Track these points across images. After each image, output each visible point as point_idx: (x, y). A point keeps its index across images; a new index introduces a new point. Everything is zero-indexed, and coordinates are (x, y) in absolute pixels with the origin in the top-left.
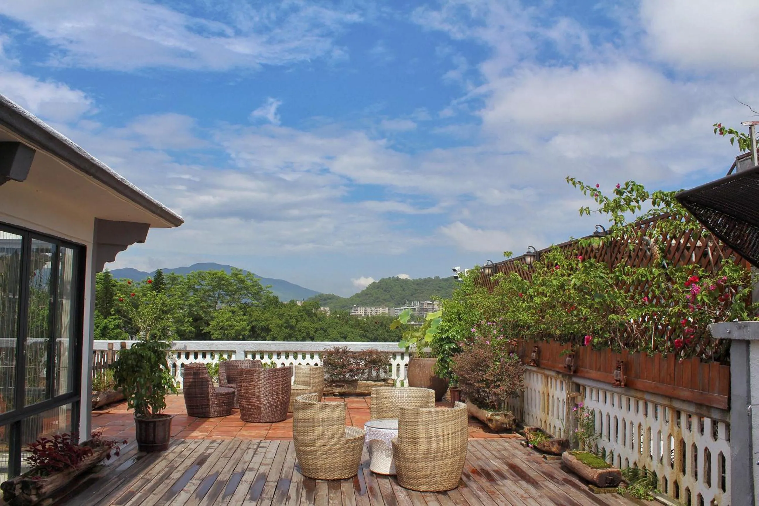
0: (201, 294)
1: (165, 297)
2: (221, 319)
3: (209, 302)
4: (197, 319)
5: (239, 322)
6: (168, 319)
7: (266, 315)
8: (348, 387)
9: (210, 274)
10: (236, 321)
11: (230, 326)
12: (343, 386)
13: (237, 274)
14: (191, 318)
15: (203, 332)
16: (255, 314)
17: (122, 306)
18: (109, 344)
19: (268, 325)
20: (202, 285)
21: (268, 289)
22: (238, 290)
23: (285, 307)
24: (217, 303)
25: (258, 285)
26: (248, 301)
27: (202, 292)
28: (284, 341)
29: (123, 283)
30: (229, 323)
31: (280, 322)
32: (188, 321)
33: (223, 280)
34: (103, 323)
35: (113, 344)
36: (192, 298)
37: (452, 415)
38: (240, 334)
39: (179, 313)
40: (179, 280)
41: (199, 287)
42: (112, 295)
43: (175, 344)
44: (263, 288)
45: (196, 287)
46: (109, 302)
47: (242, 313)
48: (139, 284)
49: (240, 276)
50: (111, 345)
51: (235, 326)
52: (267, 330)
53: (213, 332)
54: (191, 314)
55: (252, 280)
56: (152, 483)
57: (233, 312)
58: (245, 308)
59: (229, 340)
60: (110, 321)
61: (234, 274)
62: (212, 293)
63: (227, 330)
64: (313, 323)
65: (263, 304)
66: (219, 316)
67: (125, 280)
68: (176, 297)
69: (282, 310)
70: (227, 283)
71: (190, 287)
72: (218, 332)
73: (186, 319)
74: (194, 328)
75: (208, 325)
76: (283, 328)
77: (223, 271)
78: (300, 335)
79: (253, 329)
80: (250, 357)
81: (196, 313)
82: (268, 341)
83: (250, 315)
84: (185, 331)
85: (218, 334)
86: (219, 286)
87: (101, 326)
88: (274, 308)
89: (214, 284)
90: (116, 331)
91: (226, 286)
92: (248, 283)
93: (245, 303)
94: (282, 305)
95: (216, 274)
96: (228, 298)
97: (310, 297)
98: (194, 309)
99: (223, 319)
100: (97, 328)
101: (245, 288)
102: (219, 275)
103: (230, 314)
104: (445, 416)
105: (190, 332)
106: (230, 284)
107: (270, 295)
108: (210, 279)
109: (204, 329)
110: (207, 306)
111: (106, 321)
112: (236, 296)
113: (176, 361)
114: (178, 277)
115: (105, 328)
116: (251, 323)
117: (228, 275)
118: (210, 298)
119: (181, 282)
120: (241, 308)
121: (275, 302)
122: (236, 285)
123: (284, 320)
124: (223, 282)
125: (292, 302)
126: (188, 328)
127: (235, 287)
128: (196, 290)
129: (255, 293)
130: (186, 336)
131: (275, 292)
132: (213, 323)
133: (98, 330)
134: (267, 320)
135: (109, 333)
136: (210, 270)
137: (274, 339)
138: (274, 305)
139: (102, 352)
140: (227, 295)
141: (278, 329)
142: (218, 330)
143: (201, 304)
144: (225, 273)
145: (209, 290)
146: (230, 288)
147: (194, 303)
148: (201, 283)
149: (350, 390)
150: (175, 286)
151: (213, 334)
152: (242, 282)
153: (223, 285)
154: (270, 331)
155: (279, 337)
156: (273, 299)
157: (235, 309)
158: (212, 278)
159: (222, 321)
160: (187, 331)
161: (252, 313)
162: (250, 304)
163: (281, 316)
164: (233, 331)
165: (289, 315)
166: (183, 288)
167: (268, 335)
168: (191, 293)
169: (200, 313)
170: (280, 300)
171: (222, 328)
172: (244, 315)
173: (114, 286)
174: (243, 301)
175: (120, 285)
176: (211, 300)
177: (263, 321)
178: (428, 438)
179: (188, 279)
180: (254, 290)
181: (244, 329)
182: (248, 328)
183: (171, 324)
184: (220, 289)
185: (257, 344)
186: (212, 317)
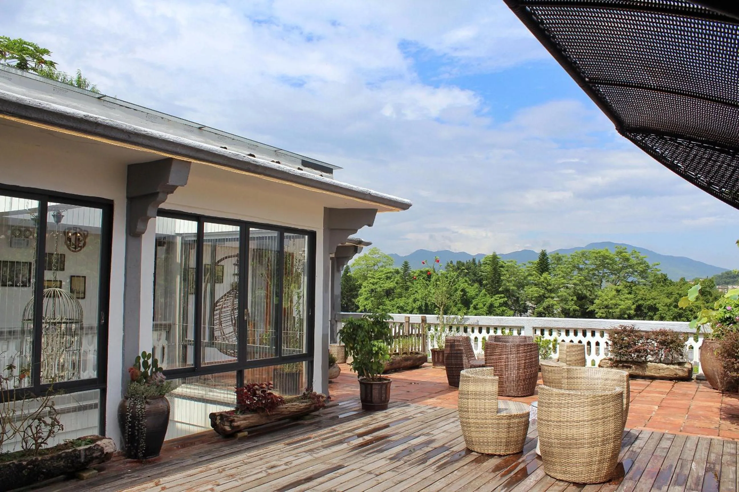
0: (585, 273)
1: (549, 277)
2: (606, 297)
3: (594, 282)
4: (581, 298)
5: (624, 301)
6: (553, 298)
7: (653, 293)
8: (636, 369)
9: (594, 253)
10: (621, 300)
11: (616, 305)
12: (630, 367)
13: (621, 253)
14: (575, 297)
15: (587, 311)
16: (641, 293)
17: (509, 286)
18: (406, 317)
19: (655, 304)
20: (586, 264)
21: (656, 267)
22: (623, 268)
23: (674, 285)
24: (602, 282)
25: (645, 262)
26: (635, 279)
27: (587, 271)
28: (673, 321)
29: (510, 264)
30: (613, 302)
31: (668, 301)
32: (572, 300)
33: (607, 259)
34: (489, 302)
35: (409, 318)
36: (576, 277)
37: (589, 400)
38: (625, 313)
39: (562, 292)
40: (564, 260)
41: (583, 266)
42: (500, 275)
43: (468, 319)
44: (651, 266)
45: (581, 266)
46: (498, 282)
47: (627, 292)
48: (525, 265)
49: (624, 254)
50: (407, 319)
51: (620, 305)
52: (654, 309)
53: (597, 310)
54: (576, 293)
55: (638, 258)
56: (336, 433)
57: (618, 291)
58: (631, 287)
59: (614, 319)
60: (497, 300)
61: (618, 252)
62: (596, 272)
63: (611, 308)
64: (707, 303)
65: (651, 282)
66: (603, 294)
67: (512, 261)
68: (560, 276)
69: (671, 289)
70: (611, 262)
71: (574, 267)
72: (602, 311)
73: (571, 298)
74: (579, 306)
75: (593, 303)
76: (672, 307)
77: (607, 250)
78: (692, 315)
79: (639, 308)
80: (539, 333)
81: (580, 292)
82: (656, 320)
83: (636, 293)
84: (569, 309)
85: (602, 313)
86: (603, 265)
87: (488, 304)
88: (662, 286)
89: (598, 263)
90: (501, 309)
91: (611, 264)
92: (633, 261)
93: (632, 282)
94: (671, 283)
95: (599, 252)
96: (613, 277)
97: (715, 274)
98: (578, 288)
99: (607, 298)
100: (484, 306)
101: (630, 266)
102: (602, 254)
103: (614, 293)
104: (581, 401)
105: (575, 310)
106: (614, 262)
107: (658, 273)
108: (594, 258)
109: (588, 308)
110: (592, 284)
111: (492, 299)
112: (622, 274)
113: (470, 335)
114: (563, 257)
115: (491, 306)
116: (637, 301)
117: (612, 253)
118: (596, 277)
119: (566, 261)
120: (626, 287)
121: (664, 280)
122: (621, 263)
123: (672, 299)
124: (607, 261)
125: (683, 279)
126: (572, 306)
127: (620, 266)
128: (580, 269)
129: (641, 271)
130: (571, 314)
131: (663, 269)
132: (596, 301)
133: (485, 308)
134: (654, 299)
135: (495, 310)
136: (594, 249)
137: (662, 319)
138: (662, 284)
139: (402, 324)
140: (612, 274)
141: (666, 308)
142: (603, 308)
143: (586, 283)
144: (610, 251)
145: (593, 269)
146: (615, 267)
147: (578, 282)
148: (586, 262)
149: (639, 372)
150: (559, 266)
151: (597, 313)
152: (627, 260)
153: (608, 264)
154: (658, 310)
155: (667, 317)
156: (660, 276)
157: (619, 288)
158: (596, 257)
159: (606, 300)
160: (571, 309)
161: (637, 292)
162: (637, 283)
163: (669, 295)
164: (618, 310)
165: (678, 294)
166: (568, 268)
167: (655, 314)
168: (576, 272)
169: (585, 292)
170: (669, 277)
171: (607, 307)
172: (630, 293)
173: (502, 267)
174: (630, 280)
175: (508, 266)
176: (595, 279)
177: (649, 300)
178: (560, 421)
179: (572, 258)
180: (640, 268)
181: (629, 308)
182: (634, 307)
183: (555, 302)
184: (605, 267)
185: (545, 321)
186: (596, 296)
